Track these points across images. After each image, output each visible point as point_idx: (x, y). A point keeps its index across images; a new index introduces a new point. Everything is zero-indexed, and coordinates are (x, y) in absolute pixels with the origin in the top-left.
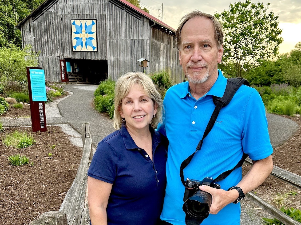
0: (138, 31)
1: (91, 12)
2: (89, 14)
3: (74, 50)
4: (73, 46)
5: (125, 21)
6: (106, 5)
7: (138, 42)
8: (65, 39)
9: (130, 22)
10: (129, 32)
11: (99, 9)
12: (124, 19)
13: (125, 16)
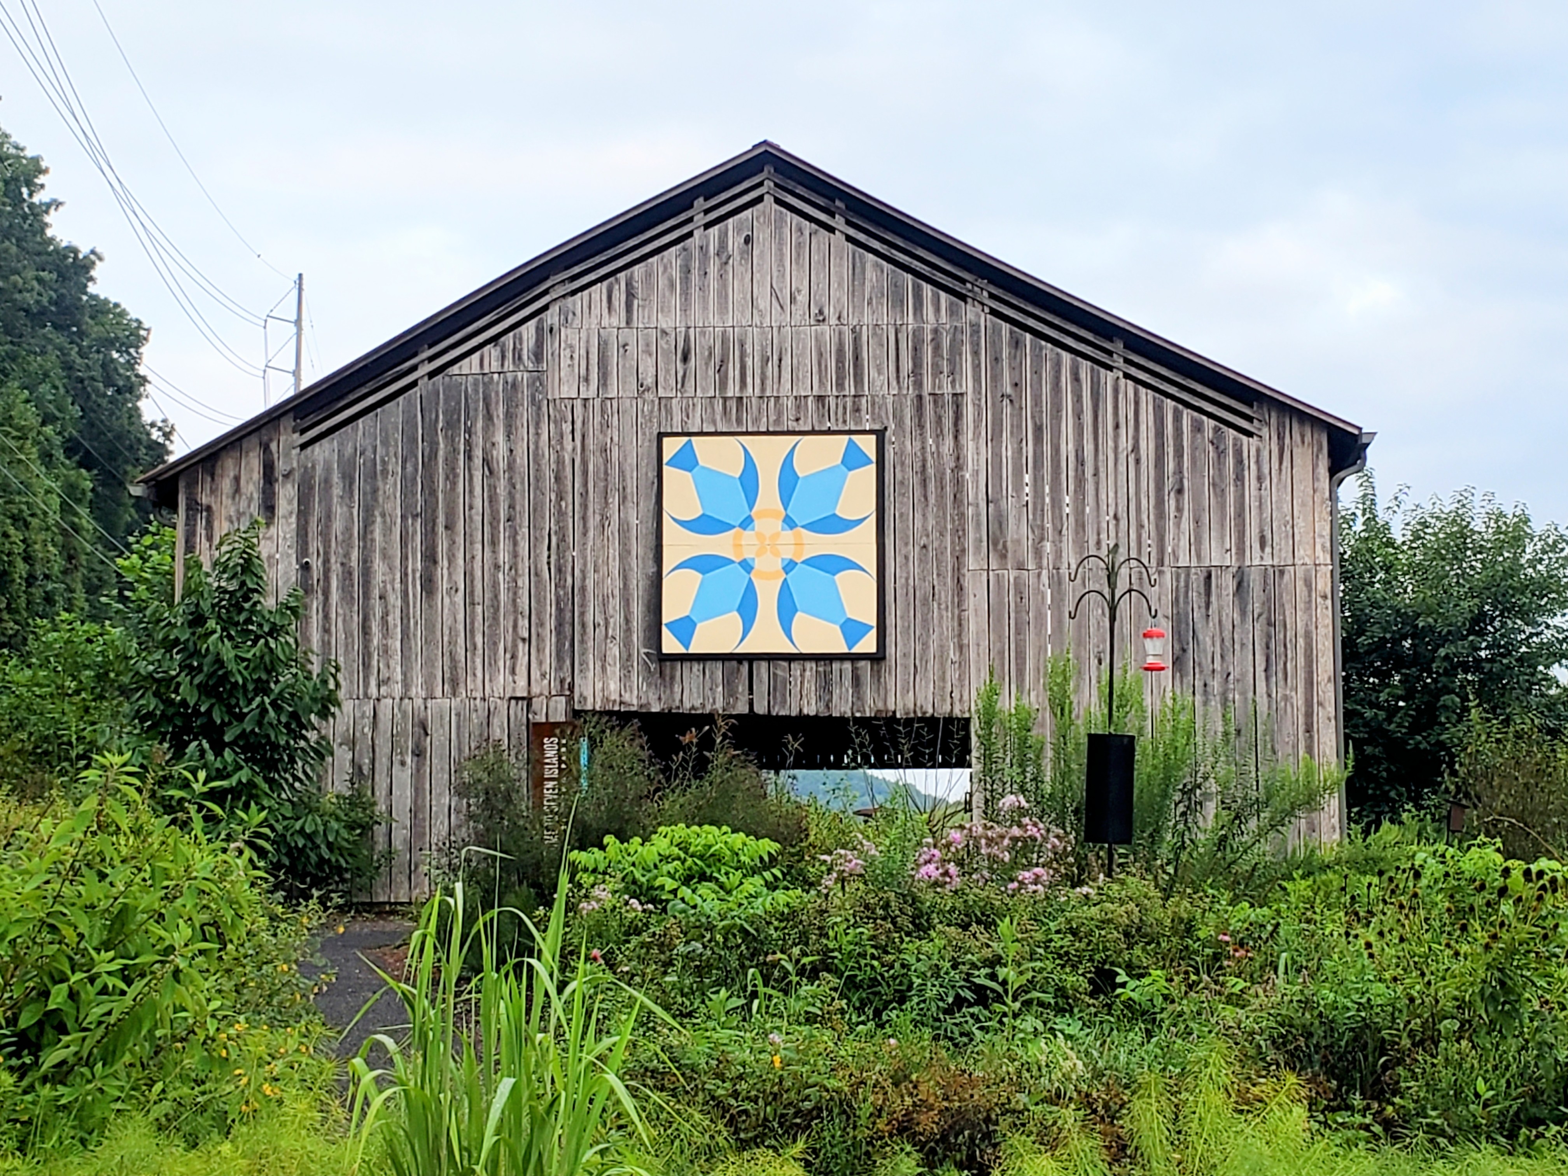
0: (1231, 510)
1: (840, 385)
2: (820, 399)
3: (670, 645)
4: (667, 617)
5: (1125, 443)
6: (966, 338)
7: (1239, 585)
8: (590, 567)
9: (1170, 450)
10: (1161, 515)
11: (907, 365)
12: (1117, 426)
13: (1126, 410)
